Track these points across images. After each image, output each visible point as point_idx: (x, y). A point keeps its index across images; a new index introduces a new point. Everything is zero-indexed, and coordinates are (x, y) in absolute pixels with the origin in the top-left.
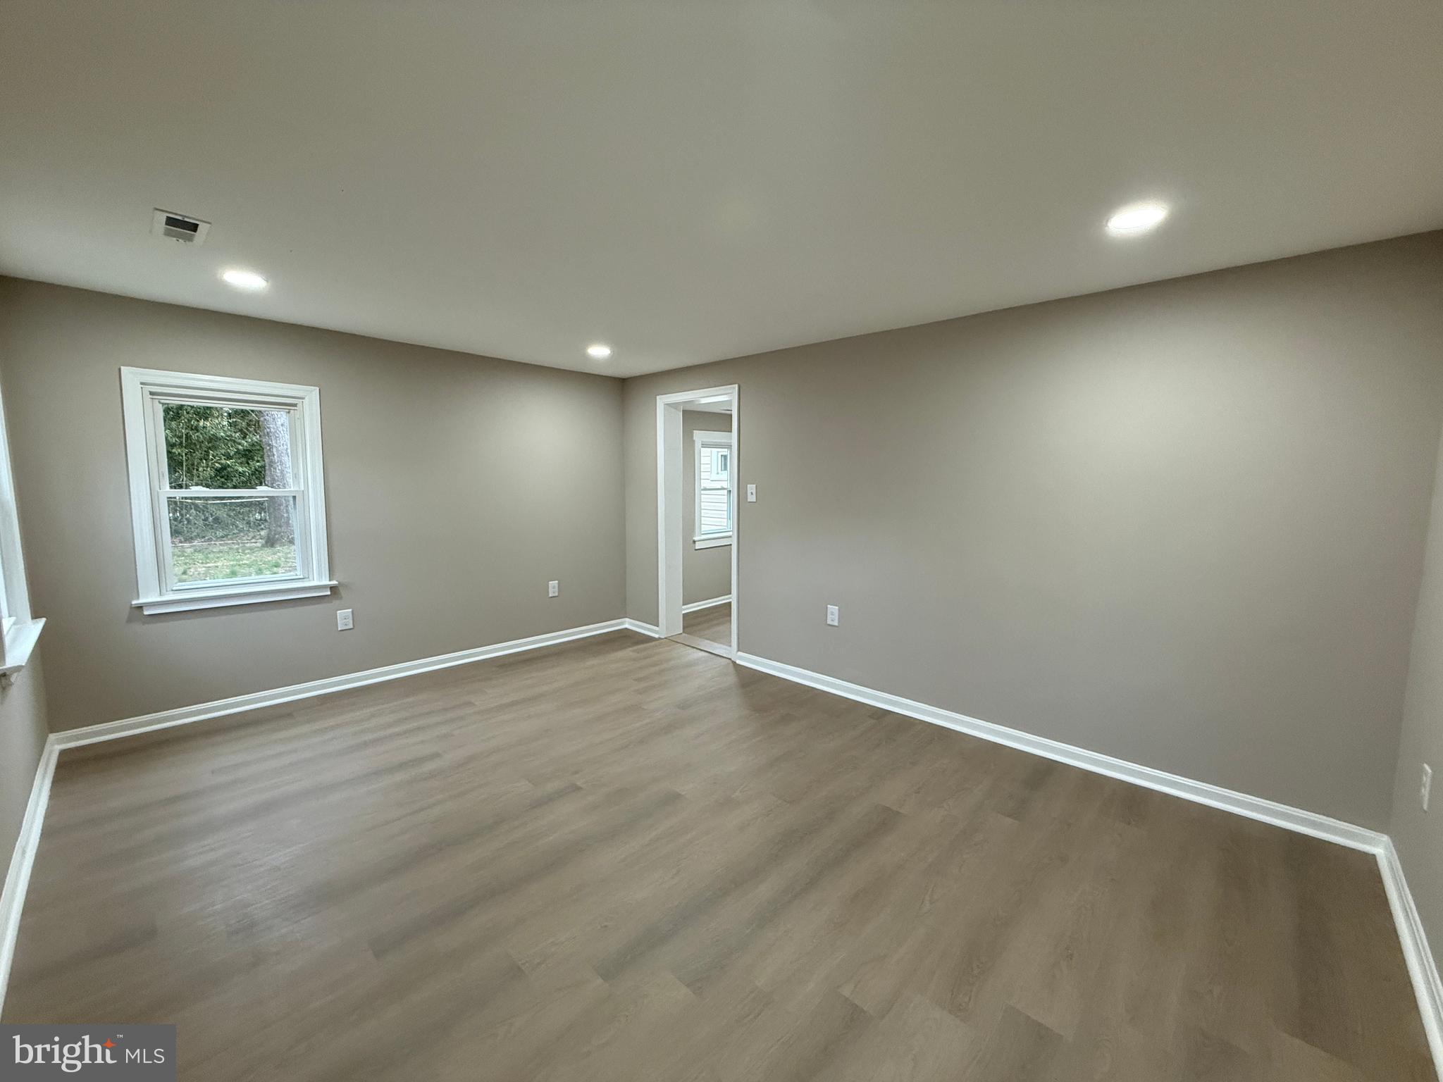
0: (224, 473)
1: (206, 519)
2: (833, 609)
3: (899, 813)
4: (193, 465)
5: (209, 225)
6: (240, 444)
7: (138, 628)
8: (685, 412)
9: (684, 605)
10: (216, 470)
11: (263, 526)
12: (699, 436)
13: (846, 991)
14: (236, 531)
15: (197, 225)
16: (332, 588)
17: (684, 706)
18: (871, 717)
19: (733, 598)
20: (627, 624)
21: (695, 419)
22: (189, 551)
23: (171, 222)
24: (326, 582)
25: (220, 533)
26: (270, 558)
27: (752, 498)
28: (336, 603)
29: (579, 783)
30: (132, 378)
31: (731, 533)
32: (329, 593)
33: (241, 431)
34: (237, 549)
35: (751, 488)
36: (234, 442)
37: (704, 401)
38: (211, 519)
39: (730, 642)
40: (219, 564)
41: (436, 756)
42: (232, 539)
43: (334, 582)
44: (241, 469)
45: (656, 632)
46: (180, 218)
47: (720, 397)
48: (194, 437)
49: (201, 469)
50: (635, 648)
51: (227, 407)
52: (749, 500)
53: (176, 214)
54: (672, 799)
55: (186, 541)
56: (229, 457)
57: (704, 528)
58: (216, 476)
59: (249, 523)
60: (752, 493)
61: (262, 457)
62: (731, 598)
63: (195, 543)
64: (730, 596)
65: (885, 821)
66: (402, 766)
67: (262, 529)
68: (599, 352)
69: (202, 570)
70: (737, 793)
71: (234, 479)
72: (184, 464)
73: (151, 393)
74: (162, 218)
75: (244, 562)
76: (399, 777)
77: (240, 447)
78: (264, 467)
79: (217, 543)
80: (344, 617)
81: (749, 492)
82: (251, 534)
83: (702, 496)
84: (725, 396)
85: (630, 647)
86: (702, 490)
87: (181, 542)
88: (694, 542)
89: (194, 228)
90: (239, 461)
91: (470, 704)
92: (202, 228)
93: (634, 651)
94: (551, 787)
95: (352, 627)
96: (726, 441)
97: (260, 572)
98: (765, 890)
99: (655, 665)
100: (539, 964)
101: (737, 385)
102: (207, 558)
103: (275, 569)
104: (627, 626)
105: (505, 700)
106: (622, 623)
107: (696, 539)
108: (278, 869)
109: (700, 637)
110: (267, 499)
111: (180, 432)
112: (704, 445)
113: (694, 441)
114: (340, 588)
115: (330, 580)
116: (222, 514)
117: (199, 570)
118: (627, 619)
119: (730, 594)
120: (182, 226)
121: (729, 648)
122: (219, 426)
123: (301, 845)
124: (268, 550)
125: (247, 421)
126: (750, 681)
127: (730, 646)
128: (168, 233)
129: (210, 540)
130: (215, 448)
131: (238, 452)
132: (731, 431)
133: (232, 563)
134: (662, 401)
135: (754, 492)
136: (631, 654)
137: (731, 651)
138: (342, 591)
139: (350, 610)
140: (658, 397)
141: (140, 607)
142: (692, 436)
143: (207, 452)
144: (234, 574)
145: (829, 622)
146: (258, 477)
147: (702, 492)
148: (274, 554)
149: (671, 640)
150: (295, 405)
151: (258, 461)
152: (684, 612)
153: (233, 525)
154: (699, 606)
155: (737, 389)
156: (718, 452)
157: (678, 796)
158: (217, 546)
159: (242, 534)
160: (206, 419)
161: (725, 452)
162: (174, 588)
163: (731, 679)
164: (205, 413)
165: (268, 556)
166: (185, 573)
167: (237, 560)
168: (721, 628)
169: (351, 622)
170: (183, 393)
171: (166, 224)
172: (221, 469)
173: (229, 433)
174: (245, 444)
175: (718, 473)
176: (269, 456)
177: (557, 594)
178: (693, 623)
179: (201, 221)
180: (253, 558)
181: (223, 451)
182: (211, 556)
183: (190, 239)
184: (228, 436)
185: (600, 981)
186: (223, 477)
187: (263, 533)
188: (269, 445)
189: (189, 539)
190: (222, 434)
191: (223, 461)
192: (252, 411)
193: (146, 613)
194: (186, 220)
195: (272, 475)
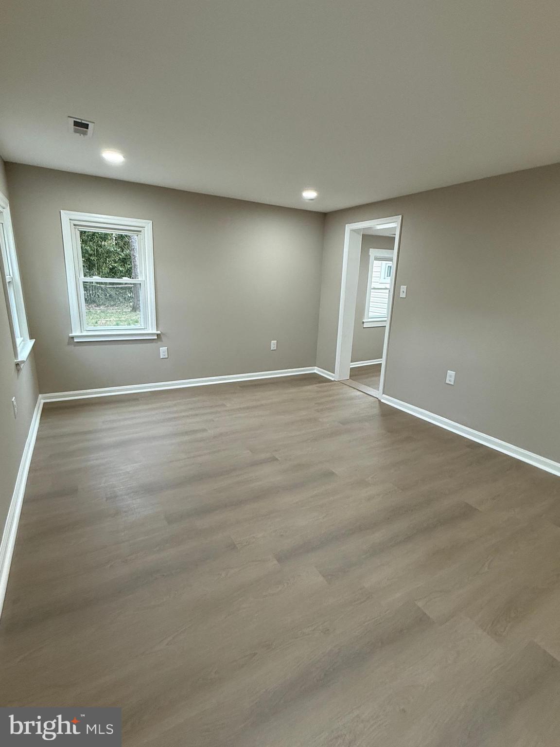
0: (114, 271)
1: (106, 296)
2: (451, 374)
3: (476, 509)
4: (100, 265)
5: (93, 124)
6: (120, 255)
7: (72, 347)
8: (364, 236)
9: (351, 362)
10: (110, 269)
11: (131, 300)
12: (373, 252)
13: (420, 604)
14: (119, 303)
15: (88, 125)
16: (158, 335)
17: (344, 422)
18: (468, 446)
19: (383, 361)
20: (316, 370)
21: (371, 240)
22: (99, 311)
23: (76, 124)
24: (155, 331)
25: (112, 303)
26: (134, 318)
27: (403, 295)
28: (159, 343)
29: (277, 457)
30: (66, 216)
31: (386, 319)
32: (156, 338)
33: (121, 247)
34: (120, 312)
35: (403, 288)
36: (118, 254)
37: (379, 227)
38: (108, 295)
39: (379, 388)
40: (111, 319)
41: (204, 430)
42: (117, 306)
43: (159, 332)
44: (121, 269)
45: (332, 377)
46: (80, 121)
47: (388, 225)
48: (100, 251)
49: (103, 268)
50: (317, 385)
51: (115, 233)
52: (401, 296)
53: (77, 119)
54: (329, 475)
55: (97, 306)
56: (115, 262)
57: (371, 314)
58: (110, 272)
59: (125, 298)
60: (403, 292)
61: (131, 262)
62: (382, 361)
63: (101, 308)
64: (381, 359)
65: (467, 512)
66: (186, 433)
67: (131, 302)
68: (309, 194)
69: (104, 322)
70: (370, 478)
71: (118, 274)
72: (96, 265)
73: (75, 225)
74: (71, 121)
75: (123, 319)
76: (186, 438)
77: (121, 257)
78: (131, 268)
79: (111, 308)
80: (163, 351)
81: (401, 290)
82: (126, 304)
83: (372, 293)
84: (392, 224)
85: (316, 384)
86: (373, 289)
87: (95, 307)
88: (363, 323)
89: (86, 126)
90: (120, 264)
91: (224, 405)
92: (91, 126)
93: (317, 387)
94: (263, 456)
95: (167, 357)
96: (388, 256)
97: (129, 324)
98: (378, 536)
99: (330, 396)
100: (246, 545)
101: (401, 216)
102: (107, 316)
103: (136, 324)
104: (315, 371)
105: (242, 406)
106: (313, 369)
107: (364, 321)
108: (128, 473)
109: (360, 383)
110: (133, 286)
111: (94, 248)
112: (377, 259)
113: (369, 256)
114: (161, 335)
115: (157, 331)
116: (113, 293)
117: (103, 322)
118: (316, 367)
119: (382, 358)
120: (81, 126)
121: (378, 391)
122: (110, 245)
123: (140, 464)
124: (134, 313)
125: (123, 241)
126: (388, 413)
127: (379, 390)
128: (76, 131)
129: (108, 306)
130: (109, 257)
131: (120, 259)
132: (393, 249)
133: (117, 319)
134: (349, 228)
135: (405, 291)
136: (316, 388)
137: (377, 393)
138: (162, 337)
139: (166, 348)
140: (346, 225)
141: (73, 338)
142: (368, 252)
143: (106, 259)
144: (117, 325)
145: (447, 382)
146: (129, 273)
147: (372, 290)
148: (136, 316)
149: (341, 383)
150: (140, 231)
151: (129, 265)
152: (351, 367)
153: (118, 299)
154: (363, 363)
155: (401, 218)
156: (386, 264)
157: (332, 474)
158: (111, 310)
159: (122, 304)
160: (105, 241)
161: (390, 263)
162: (87, 329)
163: (376, 411)
164: (105, 237)
165: (134, 316)
166: (96, 323)
167: (120, 318)
168: (373, 379)
169: (167, 354)
170: (89, 225)
171: (74, 125)
172: (112, 268)
173: (115, 249)
174: (123, 255)
175: (385, 278)
176: (134, 262)
177: (275, 349)
178: (357, 374)
179: (90, 122)
180: (127, 317)
181: (113, 259)
182: (108, 315)
183: (85, 133)
184: (115, 250)
185: (276, 562)
186: (113, 273)
187: (131, 304)
188: (134, 256)
189: (98, 306)
190: (112, 249)
191: (113, 264)
192: (126, 236)
193: (76, 340)
194: (83, 122)
195: (135, 273)
